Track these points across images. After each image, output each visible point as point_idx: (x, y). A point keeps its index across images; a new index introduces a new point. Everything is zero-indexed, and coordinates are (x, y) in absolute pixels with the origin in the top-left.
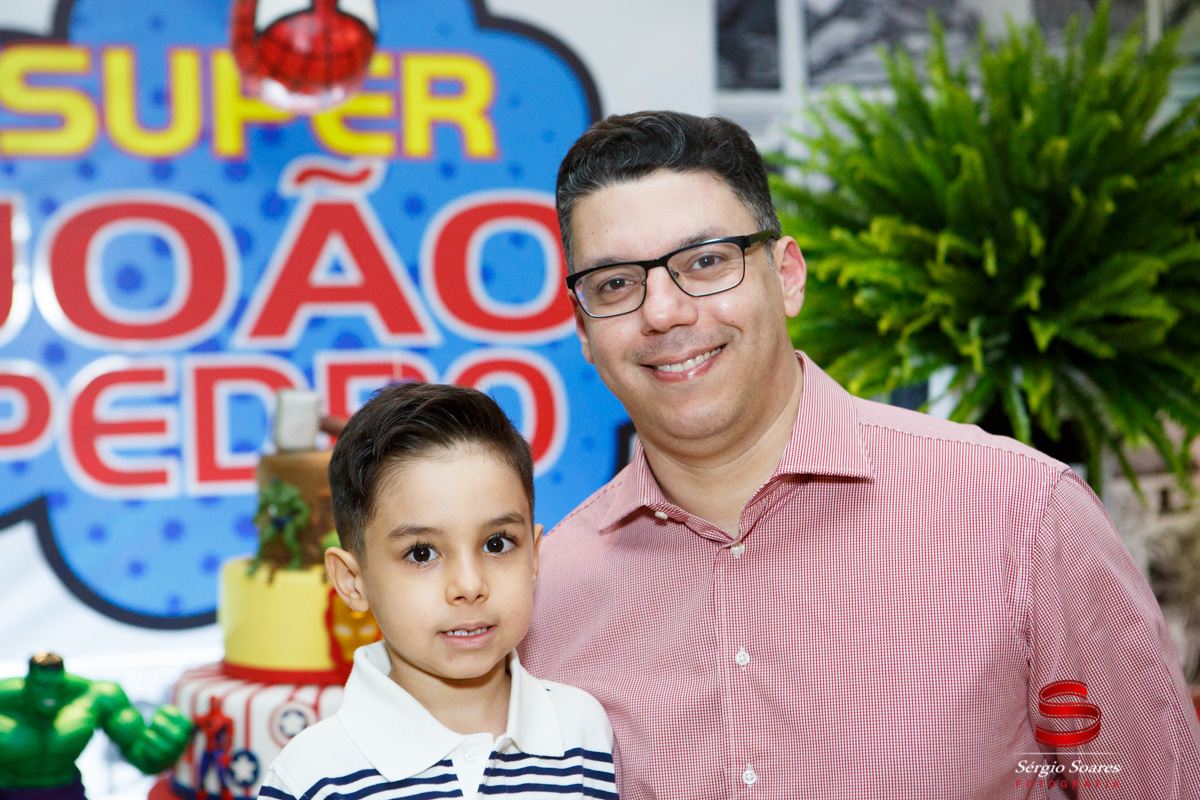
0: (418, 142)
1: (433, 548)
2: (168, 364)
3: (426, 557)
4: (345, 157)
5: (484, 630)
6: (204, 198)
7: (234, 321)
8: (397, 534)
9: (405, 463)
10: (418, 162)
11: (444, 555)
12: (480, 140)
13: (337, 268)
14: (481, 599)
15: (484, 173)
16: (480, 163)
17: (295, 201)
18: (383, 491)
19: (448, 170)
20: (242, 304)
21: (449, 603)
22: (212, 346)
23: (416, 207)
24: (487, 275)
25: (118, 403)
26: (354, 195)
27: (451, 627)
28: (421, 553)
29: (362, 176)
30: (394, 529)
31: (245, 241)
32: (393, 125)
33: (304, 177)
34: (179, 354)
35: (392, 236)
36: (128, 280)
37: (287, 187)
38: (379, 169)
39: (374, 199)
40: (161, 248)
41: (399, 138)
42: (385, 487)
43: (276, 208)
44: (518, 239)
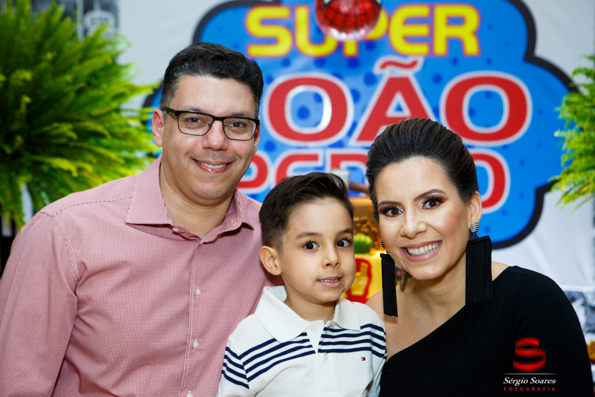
0: (440, 48)
1: (315, 243)
2: (320, 152)
3: (311, 247)
4: (405, 56)
5: (337, 280)
6: (338, 75)
7: (350, 133)
8: (300, 236)
9: (304, 206)
10: (440, 58)
11: (321, 246)
12: (471, 47)
13: (399, 109)
14: (338, 265)
15: (473, 62)
16: (471, 57)
17: (381, 76)
18: (293, 218)
19: (455, 61)
20: (354, 125)
21: (324, 268)
22: (339, 144)
23: (438, 80)
24: (472, 112)
25: (296, 170)
26: (409, 74)
27: (324, 278)
28: (309, 246)
29: (414, 64)
30: (298, 234)
31: (356, 96)
32: (429, 40)
33: (384, 66)
34: (324, 148)
35: (425, 94)
36: (303, 113)
37: (377, 70)
38: (421, 61)
39: (417, 75)
40: (318, 99)
41: (431, 46)
42: (294, 216)
43: (371, 80)
44: (488, 95)
